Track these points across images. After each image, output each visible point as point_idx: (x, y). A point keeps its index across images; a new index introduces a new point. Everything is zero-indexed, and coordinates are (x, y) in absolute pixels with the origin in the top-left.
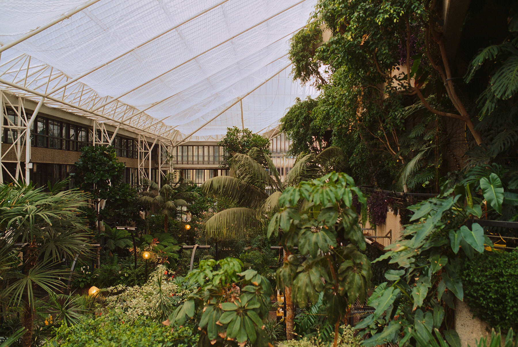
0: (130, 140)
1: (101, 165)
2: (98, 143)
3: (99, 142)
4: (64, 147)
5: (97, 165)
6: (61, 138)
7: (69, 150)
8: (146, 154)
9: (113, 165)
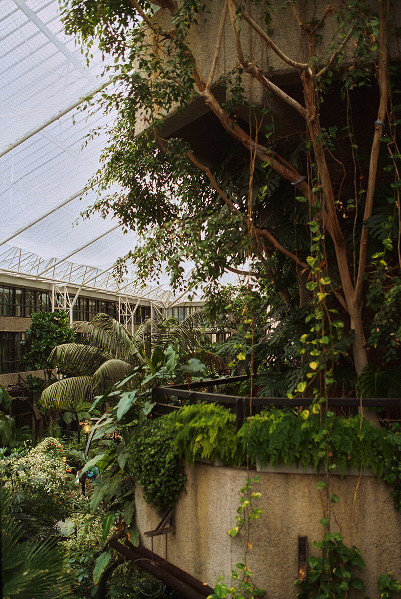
0: (102, 302)
1: (49, 332)
2: (59, 308)
3: (61, 307)
4: (19, 313)
5: (44, 332)
6: (14, 305)
7: (24, 316)
8: (129, 317)
9: (61, 332)
